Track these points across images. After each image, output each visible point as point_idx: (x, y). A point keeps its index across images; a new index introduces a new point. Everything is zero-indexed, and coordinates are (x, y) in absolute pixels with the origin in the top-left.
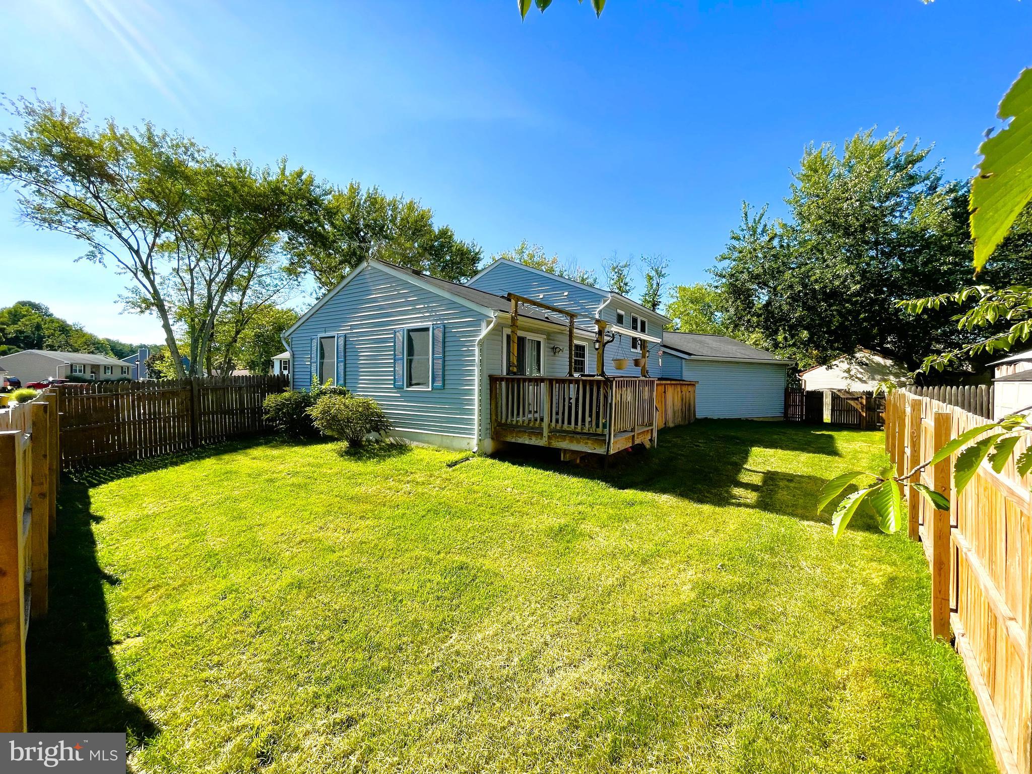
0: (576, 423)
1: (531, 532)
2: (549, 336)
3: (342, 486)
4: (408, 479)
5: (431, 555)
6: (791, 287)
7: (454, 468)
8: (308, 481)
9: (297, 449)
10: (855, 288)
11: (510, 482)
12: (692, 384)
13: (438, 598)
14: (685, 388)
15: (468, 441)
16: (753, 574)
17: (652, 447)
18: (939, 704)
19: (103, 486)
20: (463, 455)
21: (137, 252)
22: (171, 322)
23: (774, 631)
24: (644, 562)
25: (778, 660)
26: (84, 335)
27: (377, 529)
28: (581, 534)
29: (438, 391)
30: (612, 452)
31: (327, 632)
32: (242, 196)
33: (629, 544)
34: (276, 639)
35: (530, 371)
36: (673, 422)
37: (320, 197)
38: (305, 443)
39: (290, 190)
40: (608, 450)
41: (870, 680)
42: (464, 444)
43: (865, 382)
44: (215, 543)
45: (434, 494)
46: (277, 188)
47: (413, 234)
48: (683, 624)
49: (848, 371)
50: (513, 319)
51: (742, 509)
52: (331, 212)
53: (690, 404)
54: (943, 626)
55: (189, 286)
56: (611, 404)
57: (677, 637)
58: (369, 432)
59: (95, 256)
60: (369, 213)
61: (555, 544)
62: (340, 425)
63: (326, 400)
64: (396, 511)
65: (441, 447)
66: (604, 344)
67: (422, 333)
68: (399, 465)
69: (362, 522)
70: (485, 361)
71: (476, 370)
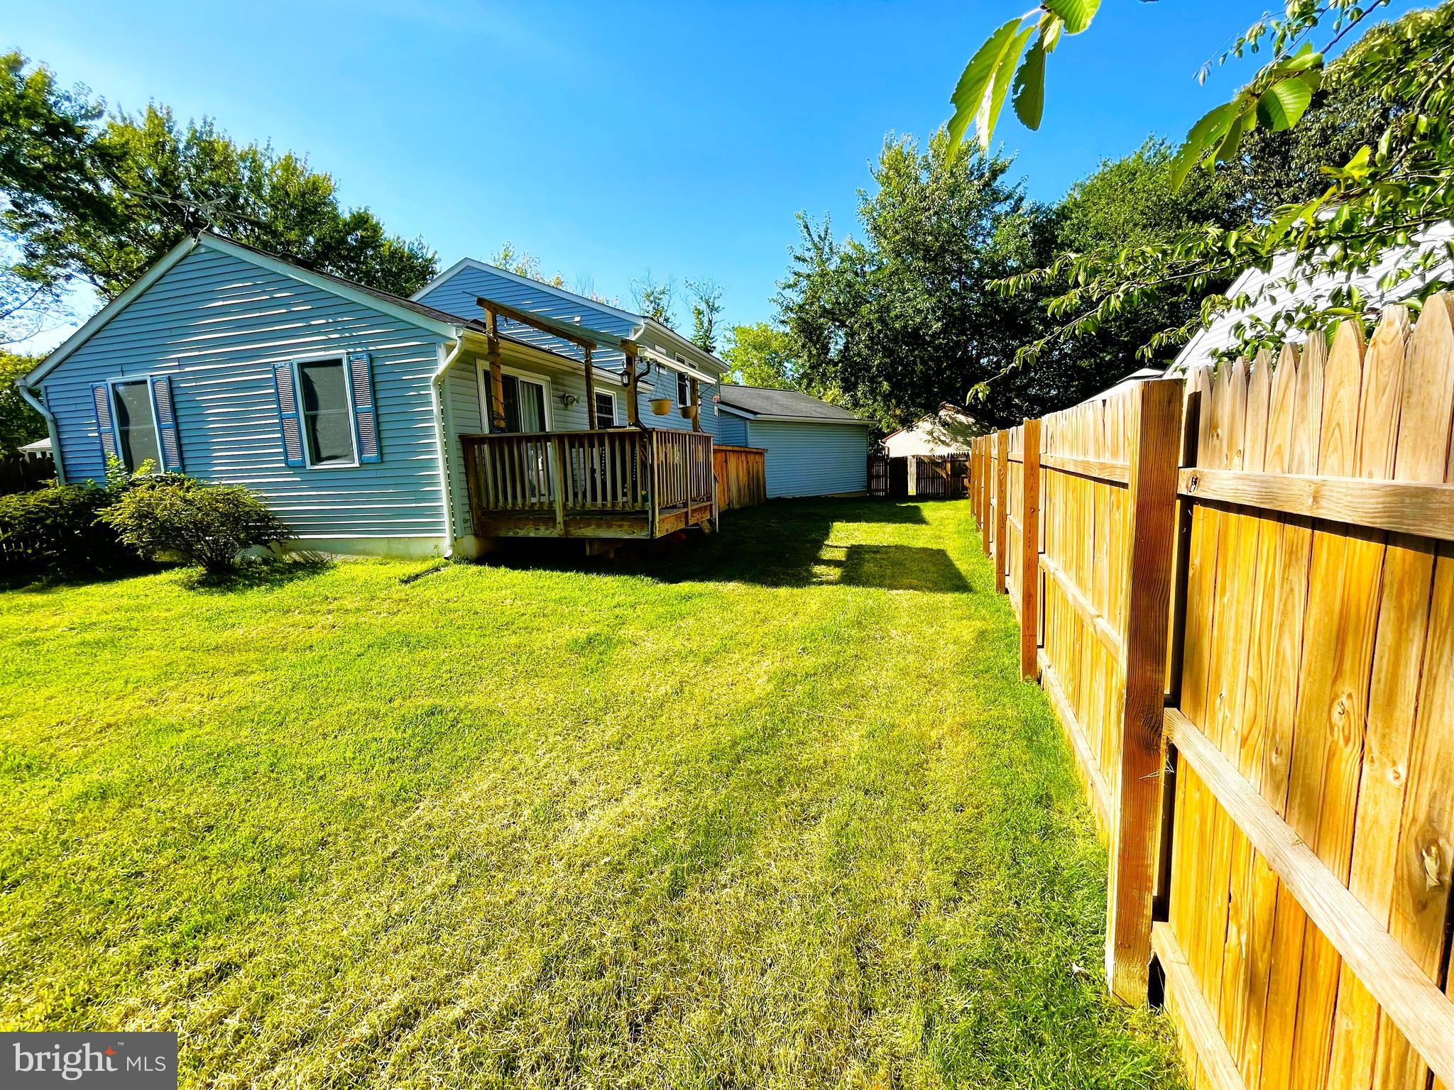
0: (604, 498)
1: (544, 650)
2: (555, 377)
3: (196, 633)
4: (330, 607)
5: (375, 705)
6: (869, 324)
7: (412, 583)
8: (118, 633)
10: (937, 326)
11: (509, 591)
12: (760, 453)
13: (392, 761)
14: (751, 457)
15: (436, 542)
16: (838, 653)
17: (713, 530)
18: (1030, 739)
20: (430, 564)
23: (865, 707)
24: (707, 661)
25: (871, 735)
27: (270, 686)
28: (620, 642)
29: (373, 467)
30: (658, 535)
33: (686, 643)
35: (527, 426)
36: (739, 502)
37: (75, 118)
40: (652, 532)
41: (965, 733)
42: (428, 547)
43: (948, 445)
45: (379, 622)
47: (300, 215)
48: (760, 719)
49: (931, 433)
50: (492, 344)
53: (758, 480)
54: (1030, 664)
56: (652, 466)
57: (752, 736)
58: (245, 545)
60: (199, 169)
61: (583, 660)
62: (182, 536)
63: (142, 492)
64: (309, 655)
65: (388, 558)
66: (636, 380)
67: (329, 369)
68: (311, 590)
69: (240, 679)
70: (450, 412)
71: (437, 427)
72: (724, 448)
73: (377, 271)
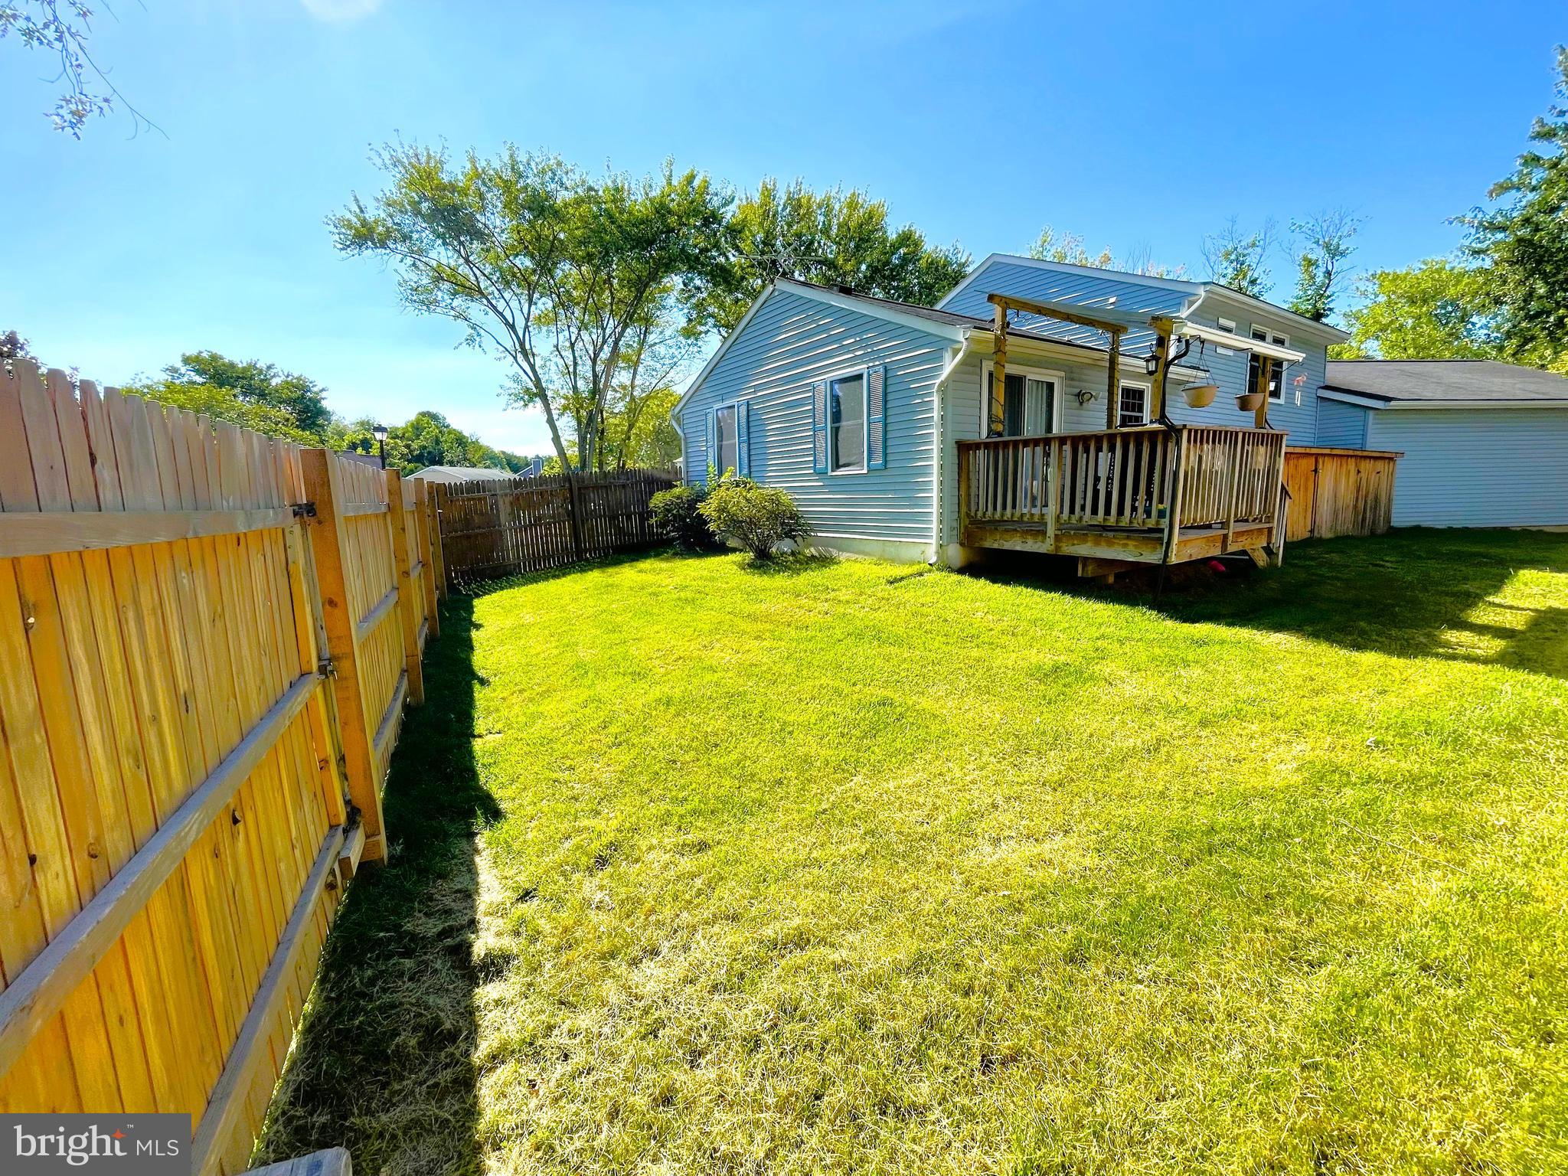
0: (1107, 512)
1: (1003, 669)
2: (1072, 372)
3: (739, 603)
4: (828, 596)
5: (843, 685)
7: (896, 585)
8: (698, 596)
9: (690, 562)
11: (983, 604)
12: (1389, 459)
14: (1366, 466)
15: (923, 547)
16: (1448, 763)
17: (1271, 564)
19: (487, 597)
20: (915, 568)
21: (512, 327)
22: (555, 417)
23: (1474, 851)
24: (1204, 723)
25: (1469, 894)
26: (481, 447)
27: (774, 652)
28: (1091, 678)
29: (878, 473)
30: (1174, 560)
31: (693, 753)
32: (620, 226)
33: (1181, 696)
34: (634, 752)
35: (1031, 428)
36: (1333, 530)
37: (719, 208)
38: (699, 556)
39: (679, 205)
40: (1166, 556)
42: (914, 553)
44: (585, 655)
45: (861, 616)
46: (662, 205)
47: (857, 247)
48: (1263, 813)
50: (999, 342)
51: (1457, 665)
52: (734, 231)
53: (1376, 499)
55: (571, 369)
56: (1176, 474)
57: (1242, 830)
58: (780, 537)
59: (474, 341)
60: (790, 225)
61: (1042, 687)
62: (742, 527)
63: (722, 492)
64: (804, 634)
65: (883, 559)
66: (1168, 364)
67: (853, 383)
68: (818, 581)
69: (756, 643)
70: (949, 416)
71: (935, 432)
72: (1314, 451)
73: (915, 285)
